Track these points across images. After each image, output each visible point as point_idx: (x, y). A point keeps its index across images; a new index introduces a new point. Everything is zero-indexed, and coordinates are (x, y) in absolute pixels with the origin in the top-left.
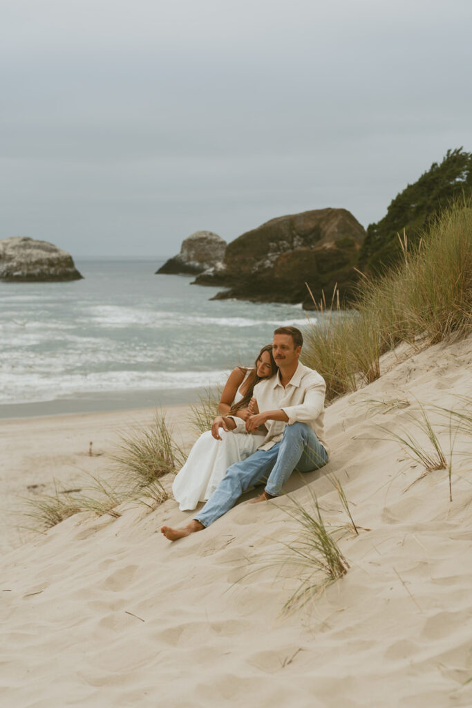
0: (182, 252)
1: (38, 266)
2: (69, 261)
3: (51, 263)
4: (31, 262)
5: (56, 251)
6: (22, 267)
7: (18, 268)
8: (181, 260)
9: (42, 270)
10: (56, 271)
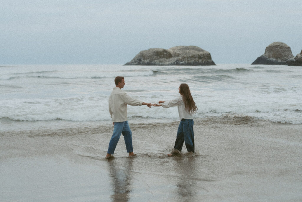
0: (265, 53)
1: (193, 58)
2: (209, 56)
3: (200, 57)
4: (189, 57)
5: (202, 50)
7: (183, 60)
8: (265, 57)
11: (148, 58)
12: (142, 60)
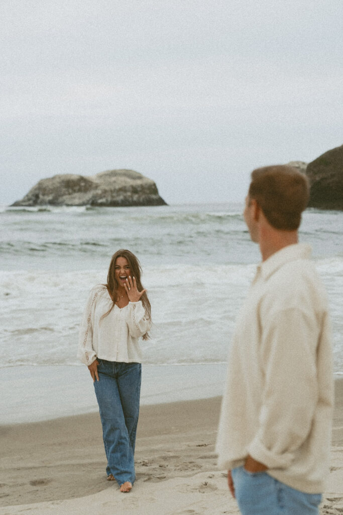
1: (121, 193)
2: (153, 189)
3: (135, 190)
4: (115, 189)
5: (140, 177)
6: (106, 195)
7: (103, 196)
9: (125, 197)
10: (139, 197)
11: (51, 193)
12: (41, 196)
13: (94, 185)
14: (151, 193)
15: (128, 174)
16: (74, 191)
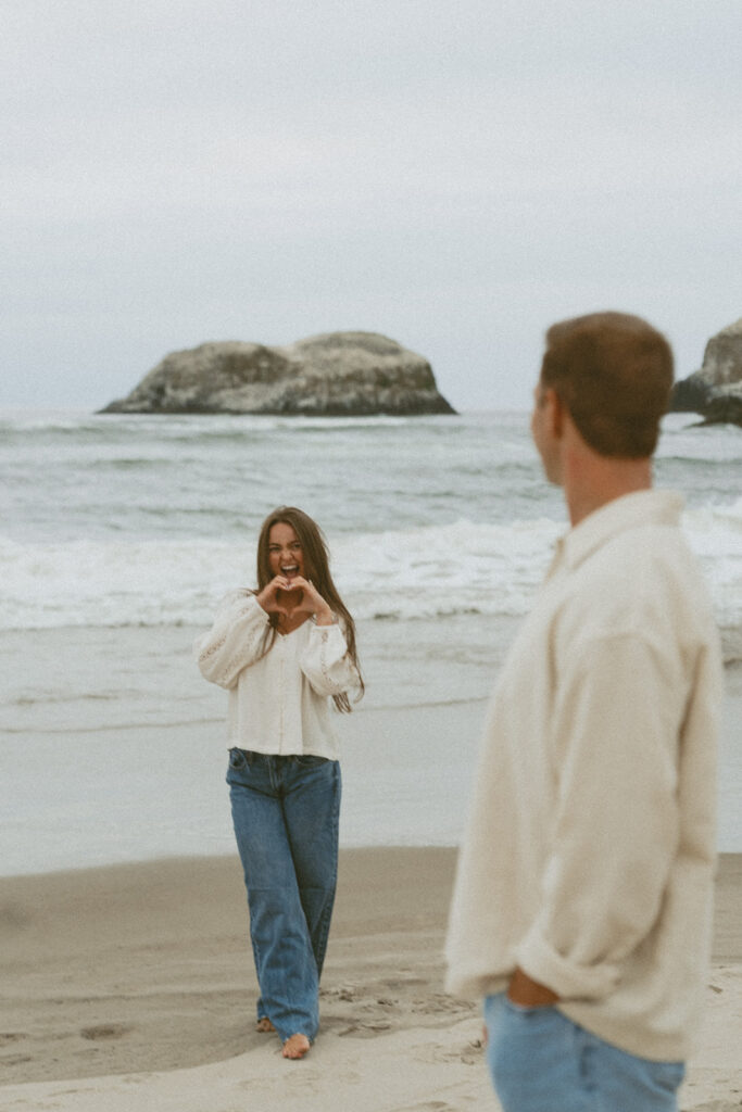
0: (704, 364)
1: (351, 385)
2: (425, 377)
3: (382, 380)
4: (338, 377)
5: (395, 351)
6: (318, 389)
7: (310, 391)
8: (702, 383)
9: (360, 395)
10: (393, 395)
11: (193, 384)
12: (169, 391)
13: (290, 368)
14: (420, 387)
15: (367, 342)
16: (245, 380)
